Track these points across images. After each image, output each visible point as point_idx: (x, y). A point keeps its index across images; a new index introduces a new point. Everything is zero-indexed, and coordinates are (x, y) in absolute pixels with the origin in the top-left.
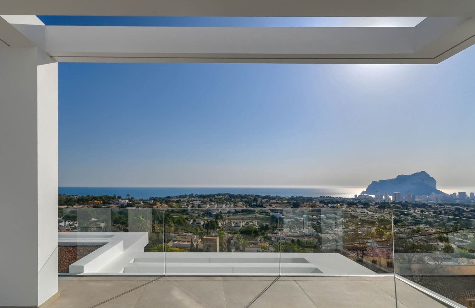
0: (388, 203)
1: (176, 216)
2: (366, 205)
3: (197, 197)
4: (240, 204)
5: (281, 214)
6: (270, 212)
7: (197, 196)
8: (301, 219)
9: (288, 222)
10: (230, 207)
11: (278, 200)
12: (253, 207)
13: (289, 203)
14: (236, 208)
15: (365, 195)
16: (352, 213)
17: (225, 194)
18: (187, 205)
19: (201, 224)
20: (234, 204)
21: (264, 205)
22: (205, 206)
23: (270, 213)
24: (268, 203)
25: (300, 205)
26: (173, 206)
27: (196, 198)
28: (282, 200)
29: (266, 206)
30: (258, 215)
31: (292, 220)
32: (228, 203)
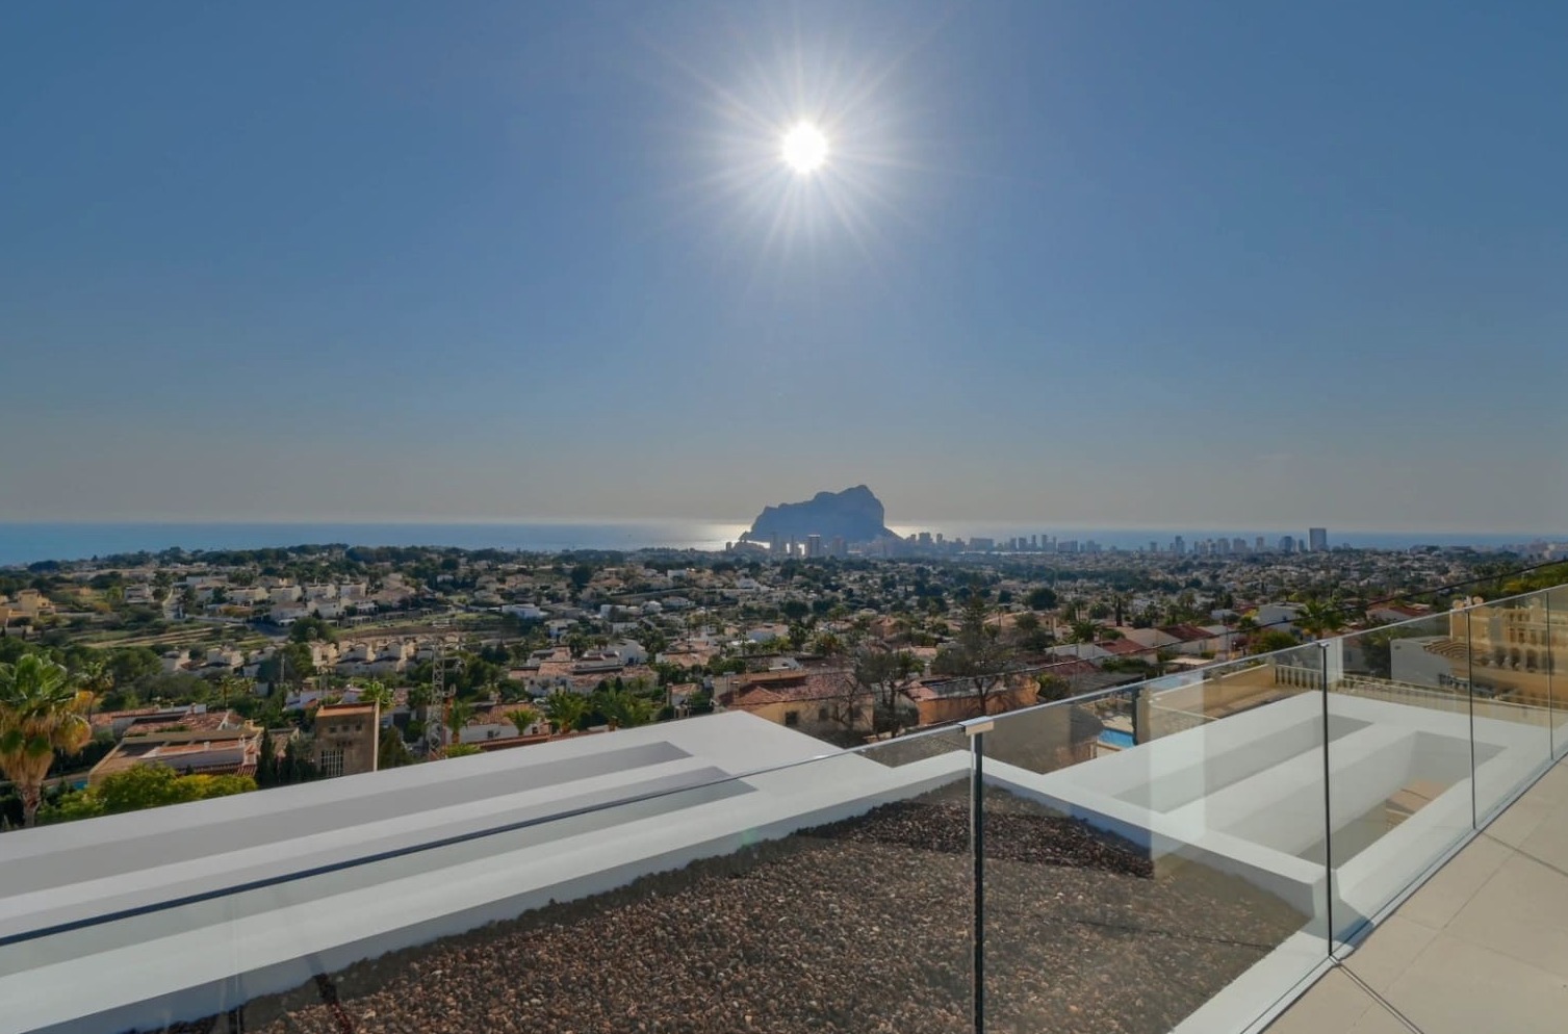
0: (798, 561)
1: (98, 641)
2: (754, 569)
3: (203, 560)
4: (395, 580)
5: (537, 605)
6: (501, 601)
7: (197, 557)
8: (595, 619)
9: (559, 629)
10: (354, 594)
11: (526, 563)
12: (440, 590)
13: (558, 571)
14: (381, 596)
15: (749, 542)
16: (725, 590)
17: (330, 548)
18: (158, 595)
19: (229, 665)
20: (372, 582)
21: (480, 579)
22: (247, 594)
23: (500, 606)
24: (494, 572)
25: (592, 576)
26: (82, 600)
27: (195, 564)
28: (537, 562)
29: (488, 582)
30: (461, 615)
31: (570, 621)
32: (348, 577)
